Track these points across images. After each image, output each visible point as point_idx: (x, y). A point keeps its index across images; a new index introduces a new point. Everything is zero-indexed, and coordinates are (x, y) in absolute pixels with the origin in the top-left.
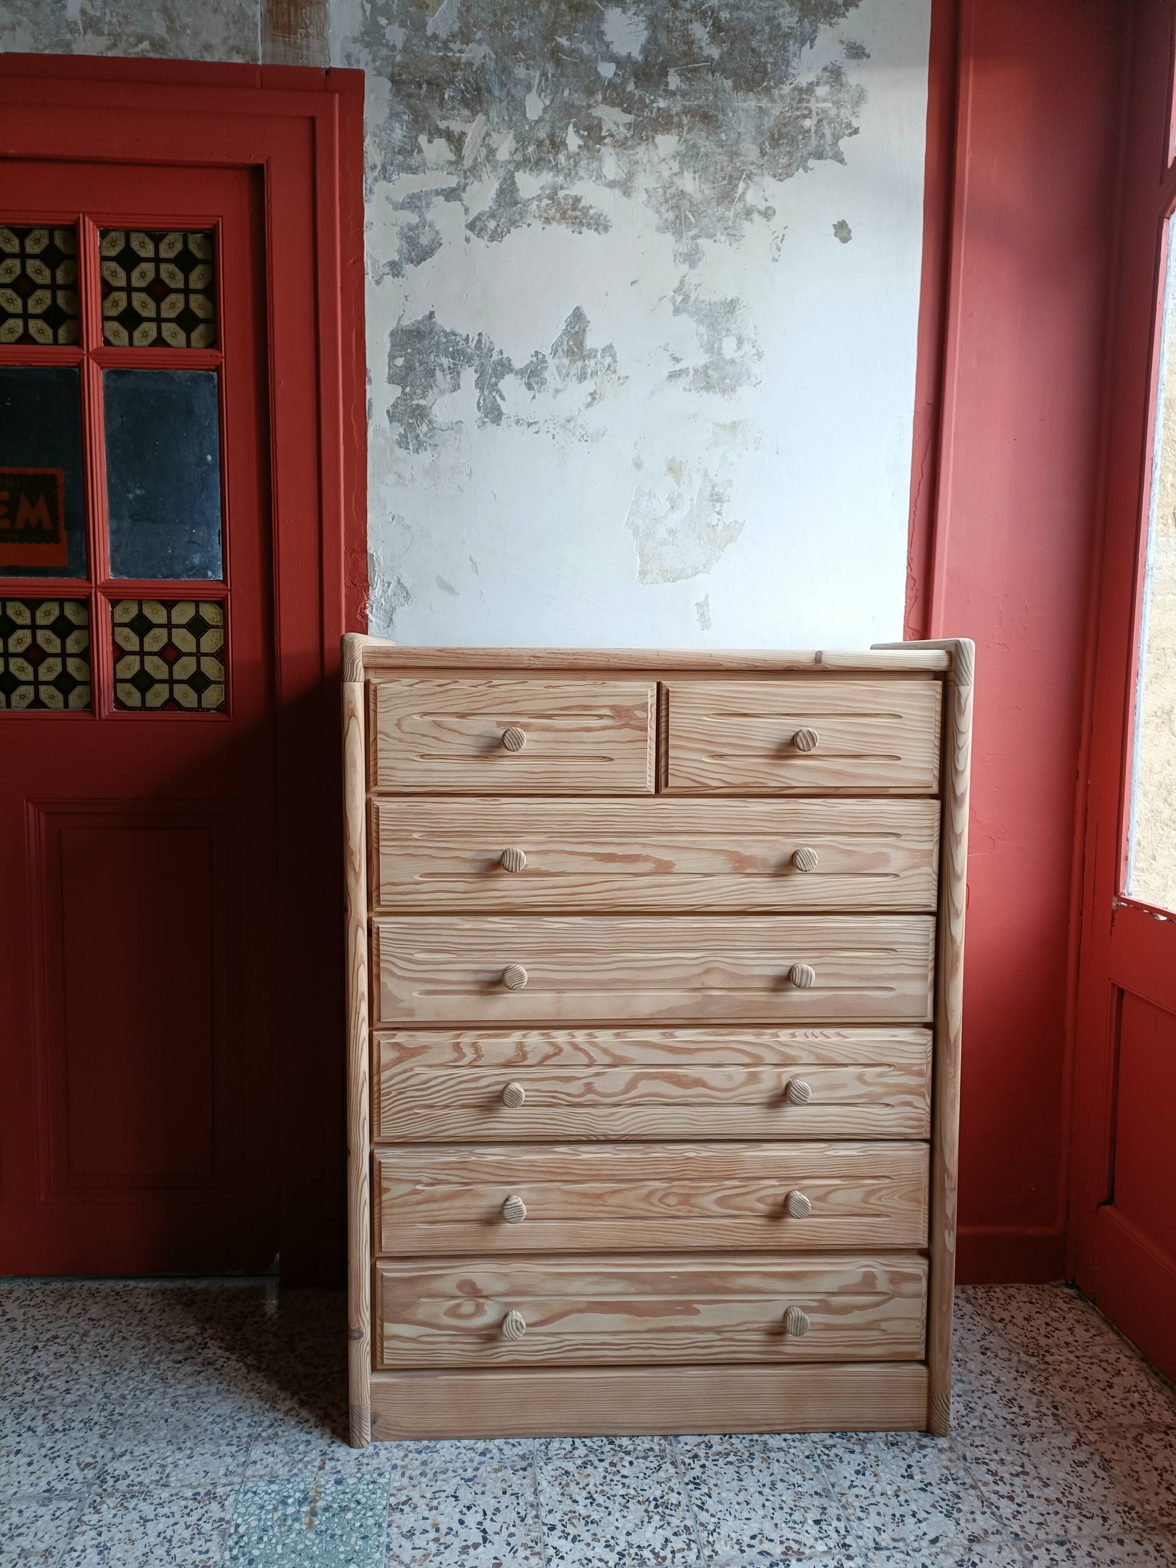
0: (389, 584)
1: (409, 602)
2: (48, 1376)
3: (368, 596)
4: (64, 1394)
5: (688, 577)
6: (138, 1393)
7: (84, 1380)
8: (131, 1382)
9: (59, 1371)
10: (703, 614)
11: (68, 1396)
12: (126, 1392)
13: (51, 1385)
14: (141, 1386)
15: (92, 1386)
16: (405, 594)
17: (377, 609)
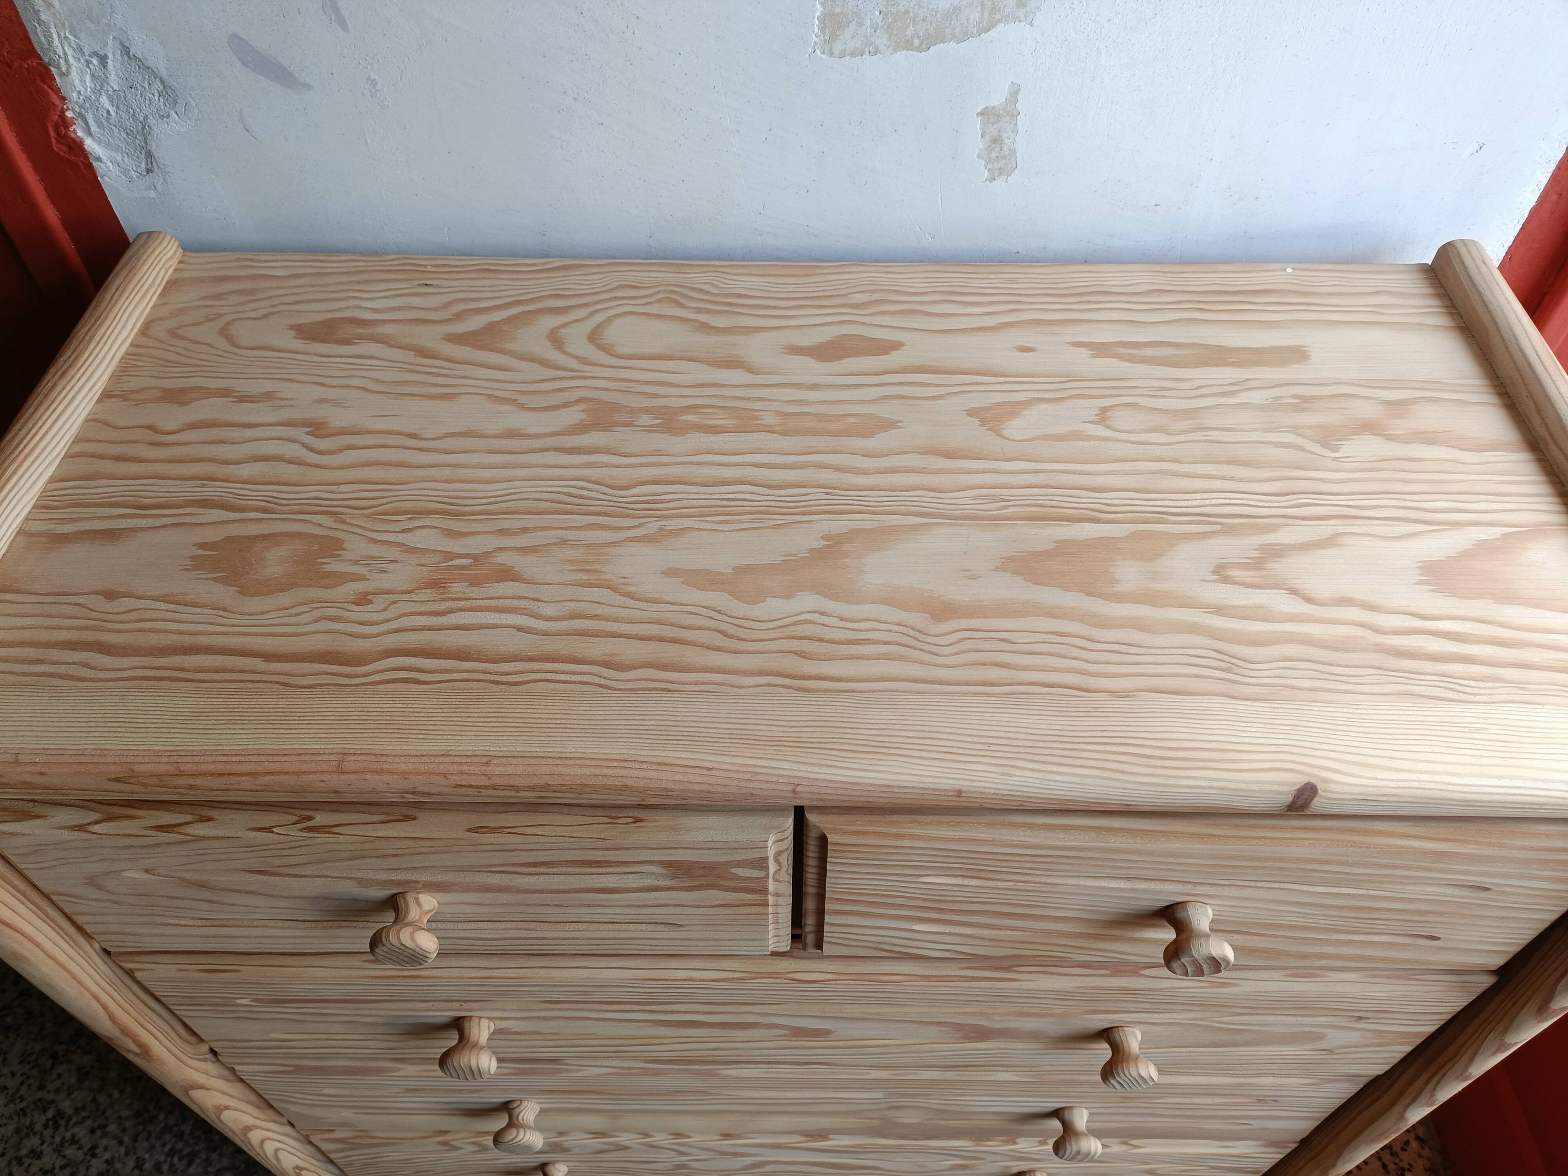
0: (103, 59)
1: (180, 108)
2: (70, 1118)
3: (57, 91)
4: (88, 1158)
5: (966, 36)
6: (176, 1160)
7: (112, 1128)
8: (167, 1137)
9: (83, 1108)
10: (997, 141)
11: (94, 1161)
12: (162, 1158)
13: (73, 1136)
14: (180, 1146)
15: (121, 1143)
16: (157, 85)
17: (100, 125)
